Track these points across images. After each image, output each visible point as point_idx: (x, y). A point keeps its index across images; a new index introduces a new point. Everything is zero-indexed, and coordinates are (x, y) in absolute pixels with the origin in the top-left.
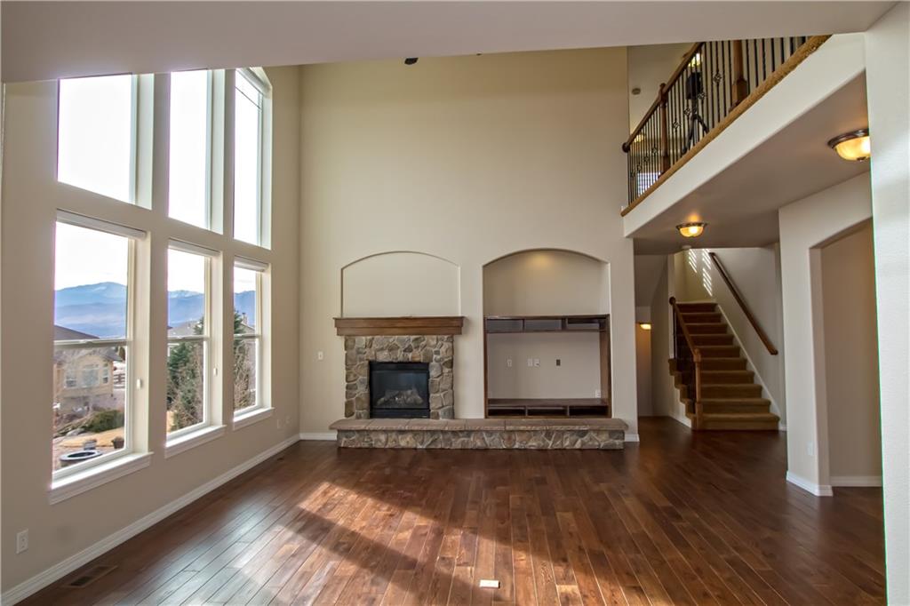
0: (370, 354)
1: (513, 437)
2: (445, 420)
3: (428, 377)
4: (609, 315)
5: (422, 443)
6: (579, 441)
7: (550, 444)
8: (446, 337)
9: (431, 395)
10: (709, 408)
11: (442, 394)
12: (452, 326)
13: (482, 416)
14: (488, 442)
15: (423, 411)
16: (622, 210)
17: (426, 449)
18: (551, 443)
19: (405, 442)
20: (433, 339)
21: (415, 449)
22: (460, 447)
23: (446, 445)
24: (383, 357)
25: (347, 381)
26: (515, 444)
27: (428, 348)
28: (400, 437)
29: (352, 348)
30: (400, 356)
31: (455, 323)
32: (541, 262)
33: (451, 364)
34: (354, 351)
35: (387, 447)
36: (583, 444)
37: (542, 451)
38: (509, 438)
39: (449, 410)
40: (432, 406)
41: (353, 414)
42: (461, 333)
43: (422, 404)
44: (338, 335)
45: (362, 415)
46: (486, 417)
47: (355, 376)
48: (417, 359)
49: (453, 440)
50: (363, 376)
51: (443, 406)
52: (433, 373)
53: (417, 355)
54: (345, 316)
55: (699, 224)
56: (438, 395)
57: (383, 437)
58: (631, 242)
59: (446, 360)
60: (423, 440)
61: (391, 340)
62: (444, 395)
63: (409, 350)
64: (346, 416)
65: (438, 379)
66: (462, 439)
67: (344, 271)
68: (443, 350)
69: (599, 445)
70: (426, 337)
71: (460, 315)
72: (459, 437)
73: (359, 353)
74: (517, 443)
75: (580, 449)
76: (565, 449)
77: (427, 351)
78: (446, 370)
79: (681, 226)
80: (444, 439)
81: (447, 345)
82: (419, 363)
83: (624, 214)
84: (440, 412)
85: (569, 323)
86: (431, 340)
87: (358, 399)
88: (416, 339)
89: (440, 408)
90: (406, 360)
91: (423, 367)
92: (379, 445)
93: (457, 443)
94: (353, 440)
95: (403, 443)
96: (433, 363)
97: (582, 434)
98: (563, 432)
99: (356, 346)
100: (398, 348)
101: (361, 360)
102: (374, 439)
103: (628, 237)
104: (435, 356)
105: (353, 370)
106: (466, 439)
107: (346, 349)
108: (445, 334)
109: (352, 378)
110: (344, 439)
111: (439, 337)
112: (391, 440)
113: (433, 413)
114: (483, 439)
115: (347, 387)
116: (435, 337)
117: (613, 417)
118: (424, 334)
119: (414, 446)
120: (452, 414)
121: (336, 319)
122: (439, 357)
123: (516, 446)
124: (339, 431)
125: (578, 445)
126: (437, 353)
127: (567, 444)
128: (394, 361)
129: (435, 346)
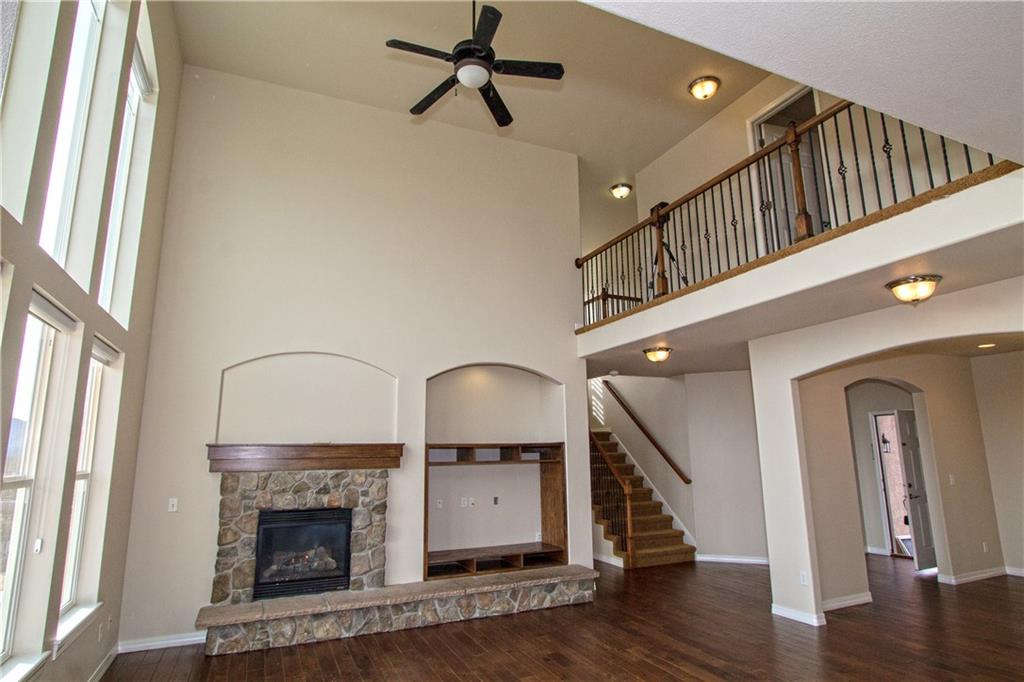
0: (262, 500)
1: (473, 603)
2: (372, 589)
3: (350, 527)
4: (563, 443)
5: (348, 629)
6: (548, 598)
7: (516, 607)
8: (379, 471)
9: (353, 555)
10: (639, 543)
11: (370, 552)
12: (388, 456)
13: (420, 578)
14: (441, 615)
15: (340, 579)
16: (576, 328)
17: (354, 637)
18: (516, 605)
19: (322, 631)
20: (360, 475)
21: (339, 640)
22: (403, 626)
23: (384, 627)
24: (284, 502)
25: (219, 544)
26: (474, 613)
27: (352, 487)
28: (315, 624)
29: (234, 490)
30: (310, 500)
31: (393, 452)
32: (478, 379)
33: (382, 508)
34: (237, 495)
35: (294, 643)
36: (552, 601)
37: (508, 616)
38: (469, 605)
39: (378, 574)
40: (355, 569)
41: (228, 595)
42: (398, 466)
43: (338, 568)
44: (211, 471)
45: (243, 597)
46: (425, 580)
47: (235, 534)
48: (336, 504)
49: (394, 618)
50: (249, 533)
51: (371, 570)
52: (357, 523)
53: (337, 499)
54: (220, 442)
55: (667, 350)
56: (362, 554)
57: (287, 629)
58: (584, 362)
59: (377, 503)
60: (350, 625)
61: (298, 477)
62: (373, 554)
63: (325, 490)
64: (212, 602)
65: (364, 532)
66: (408, 614)
67: (227, 374)
68: (374, 488)
69: (569, 600)
70: (350, 472)
71: (395, 442)
72: (403, 612)
73: (244, 497)
74: (478, 611)
75: (548, 609)
76: (531, 611)
77: (352, 492)
78: (377, 517)
79: (649, 350)
80: (381, 618)
81: (379, 482)
82: (339, 508)
83: (578, 332)
84: (365, 578)
85: (523, 452)
86: (358, 476)
87: (238, 571)
88: (337, 475)
89: (365, 573)
90: (319, 507)
91: (344, 515)
92: (282, 642)
93: (399, 622)
94: (237, 641)
95: (320, 634)
96: (359, 508)
97: (551, 588)
98: (530, 589)
99: (241, 487)
100: (309, 488)
101: (247, 508)
102: (270, 631)
103: (583, 358)
104: (361, 499)
105: (232, 525)
106: (414, 613)
107: (222, 494)
108: (376, 468)
109: (230, 537)
110: (220, 641)
111: (369, 471)
112: (300, 630)
113: (355, 582)
114: (435, 610)
115: (219, 554)
116: (363, 471)
117: (570, 563)
118: (346, 467)
119: (337, 636)
120: (380, 580)
121: (209, 446)
122: (367, 500)
123: (477, 615)
124: (209, 628)
125: (547, 604)
126: (365, 494)
127: (534, 604)
128: (301, 508)
129: (362, 485)
